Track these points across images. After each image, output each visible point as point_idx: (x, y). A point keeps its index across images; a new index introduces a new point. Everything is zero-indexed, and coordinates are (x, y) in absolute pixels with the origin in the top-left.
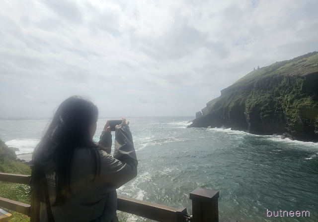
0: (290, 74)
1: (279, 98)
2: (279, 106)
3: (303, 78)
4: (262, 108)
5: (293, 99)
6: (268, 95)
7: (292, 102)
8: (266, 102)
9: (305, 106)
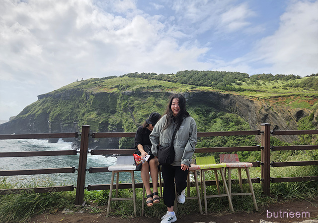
1: (78, 110)
2: (77, 117)
5: (85, 112)
8: (67, 112)
9: (91, 119)
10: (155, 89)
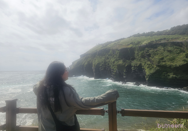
0: (113, 48)
1: (108, 60)
2: (109, 64)
3: (119, 50)
4: (101, 65)
5: (115, 61)
6: (103, 59)
7: (114, 62)
8: (102, 62)
9: (120, 65)
10: (161, 41)
